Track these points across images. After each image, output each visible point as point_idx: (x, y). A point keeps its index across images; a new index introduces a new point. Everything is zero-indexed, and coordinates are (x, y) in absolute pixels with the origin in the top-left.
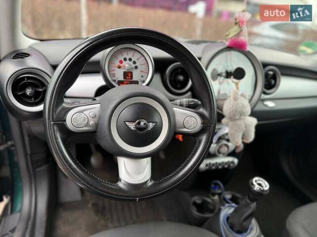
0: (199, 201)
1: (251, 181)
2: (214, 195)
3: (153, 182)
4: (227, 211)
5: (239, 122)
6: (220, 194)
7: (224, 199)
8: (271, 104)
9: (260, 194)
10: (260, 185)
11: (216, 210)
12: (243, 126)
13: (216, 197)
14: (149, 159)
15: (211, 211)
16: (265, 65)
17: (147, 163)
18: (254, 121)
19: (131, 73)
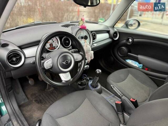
0: (80, 83)
1: (96, 71)
2: (84, 80)
3: (72, 79)
4: (90, 83)
5: (89, 53)
6: (85, 79)
7: (88, 80)
8: (95, 45)
9: (99, 74)
10: (99, 71)
11: (87, 84)
12: (90, 54)
13: (85, 80)
14: (69, 72)
15: (85, 85)
16: (92, 32)
17: (69, 73)
18: (92, 52)
19: (52, 44)
